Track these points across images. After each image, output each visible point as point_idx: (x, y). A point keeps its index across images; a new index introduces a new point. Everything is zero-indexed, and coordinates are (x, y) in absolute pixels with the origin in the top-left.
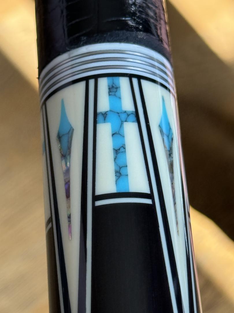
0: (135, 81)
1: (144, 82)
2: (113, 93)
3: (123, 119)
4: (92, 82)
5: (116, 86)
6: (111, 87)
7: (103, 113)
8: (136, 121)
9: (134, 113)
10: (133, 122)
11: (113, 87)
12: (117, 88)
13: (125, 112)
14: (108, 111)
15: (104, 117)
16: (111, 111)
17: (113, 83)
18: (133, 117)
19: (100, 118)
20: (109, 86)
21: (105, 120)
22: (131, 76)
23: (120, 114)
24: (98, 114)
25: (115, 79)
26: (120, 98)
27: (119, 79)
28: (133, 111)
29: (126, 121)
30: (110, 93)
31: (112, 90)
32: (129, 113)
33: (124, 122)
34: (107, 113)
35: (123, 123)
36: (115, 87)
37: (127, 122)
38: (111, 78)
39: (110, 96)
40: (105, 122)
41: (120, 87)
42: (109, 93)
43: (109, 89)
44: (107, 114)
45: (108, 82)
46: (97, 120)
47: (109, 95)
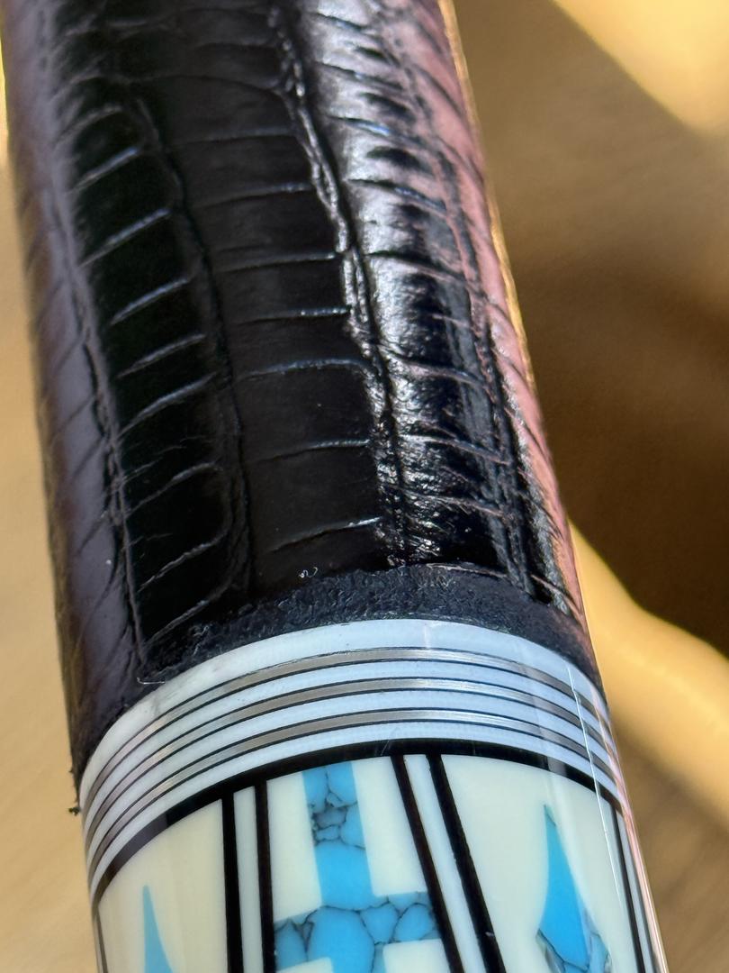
0: (417, 766)
1: (454, 766)
2: (330, 834)
3: (382, 935)
4: (245, 801)
5: (340, 800)
6: (320, 807)
7: (296, 922)
8: (436, 933)
9: (426, 900)
10: (421, 939)
11: (328, 806)
12: (344, 809)
13: (387, 902)
14: (316, 911)
15: (302, 936)
16: (328, 907)
17: (330, 792)
18: (422, 920)
19: (287, 945)
20: (311, 806)
21: (306, 948)
22: (397, 751)
23: (367, 916)
24: (276, 928)
25: (335, 770)
26: (360, 848)
27: (351, 772)
28: (419, 894)
29: (392, 940)
30: (321, 835)
31: (326, 821)
32: (402, 905)
33: (384, 944)
34: (313, 919)
35: (382, 951)
36: (337, 804)
37: (398, 942)
38: (316, 773)
39: (320, 846)
40: (307, 960)
41: (356, 803)
42: (314, 832)
43: (315, 817)
44: (312, 924)
45: (306, 790)
46: (276, 953)
47: (317, 842)
